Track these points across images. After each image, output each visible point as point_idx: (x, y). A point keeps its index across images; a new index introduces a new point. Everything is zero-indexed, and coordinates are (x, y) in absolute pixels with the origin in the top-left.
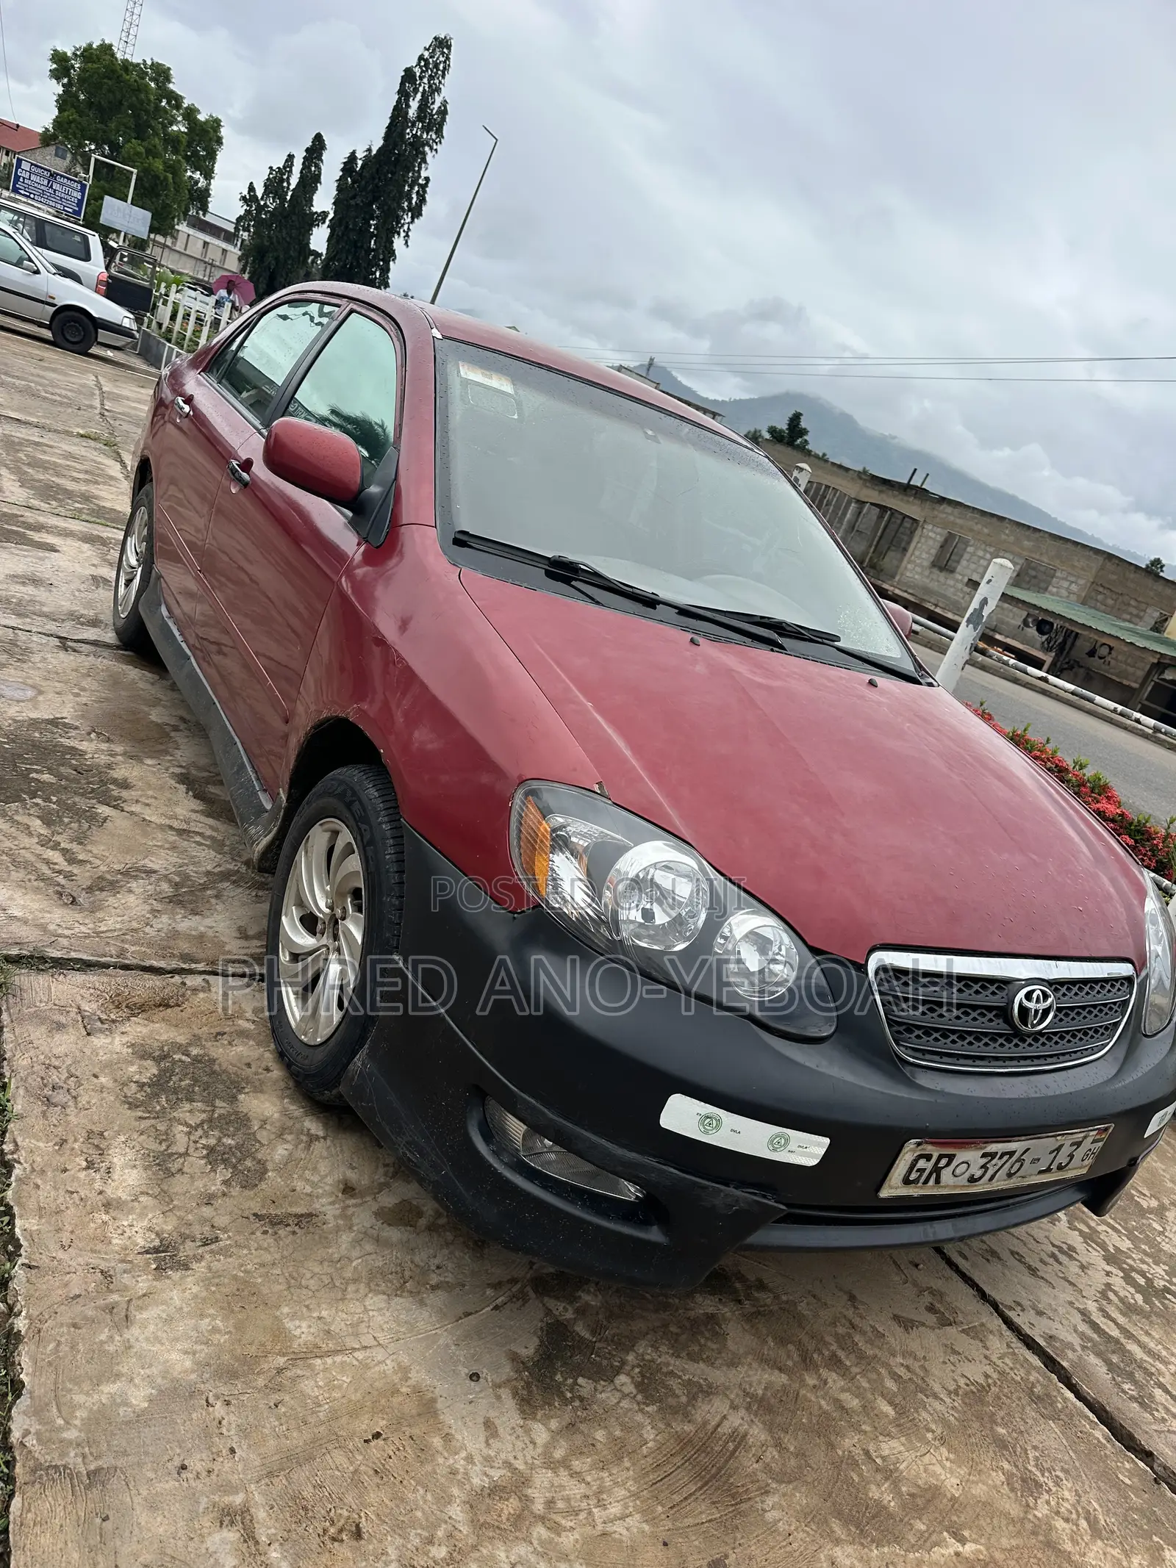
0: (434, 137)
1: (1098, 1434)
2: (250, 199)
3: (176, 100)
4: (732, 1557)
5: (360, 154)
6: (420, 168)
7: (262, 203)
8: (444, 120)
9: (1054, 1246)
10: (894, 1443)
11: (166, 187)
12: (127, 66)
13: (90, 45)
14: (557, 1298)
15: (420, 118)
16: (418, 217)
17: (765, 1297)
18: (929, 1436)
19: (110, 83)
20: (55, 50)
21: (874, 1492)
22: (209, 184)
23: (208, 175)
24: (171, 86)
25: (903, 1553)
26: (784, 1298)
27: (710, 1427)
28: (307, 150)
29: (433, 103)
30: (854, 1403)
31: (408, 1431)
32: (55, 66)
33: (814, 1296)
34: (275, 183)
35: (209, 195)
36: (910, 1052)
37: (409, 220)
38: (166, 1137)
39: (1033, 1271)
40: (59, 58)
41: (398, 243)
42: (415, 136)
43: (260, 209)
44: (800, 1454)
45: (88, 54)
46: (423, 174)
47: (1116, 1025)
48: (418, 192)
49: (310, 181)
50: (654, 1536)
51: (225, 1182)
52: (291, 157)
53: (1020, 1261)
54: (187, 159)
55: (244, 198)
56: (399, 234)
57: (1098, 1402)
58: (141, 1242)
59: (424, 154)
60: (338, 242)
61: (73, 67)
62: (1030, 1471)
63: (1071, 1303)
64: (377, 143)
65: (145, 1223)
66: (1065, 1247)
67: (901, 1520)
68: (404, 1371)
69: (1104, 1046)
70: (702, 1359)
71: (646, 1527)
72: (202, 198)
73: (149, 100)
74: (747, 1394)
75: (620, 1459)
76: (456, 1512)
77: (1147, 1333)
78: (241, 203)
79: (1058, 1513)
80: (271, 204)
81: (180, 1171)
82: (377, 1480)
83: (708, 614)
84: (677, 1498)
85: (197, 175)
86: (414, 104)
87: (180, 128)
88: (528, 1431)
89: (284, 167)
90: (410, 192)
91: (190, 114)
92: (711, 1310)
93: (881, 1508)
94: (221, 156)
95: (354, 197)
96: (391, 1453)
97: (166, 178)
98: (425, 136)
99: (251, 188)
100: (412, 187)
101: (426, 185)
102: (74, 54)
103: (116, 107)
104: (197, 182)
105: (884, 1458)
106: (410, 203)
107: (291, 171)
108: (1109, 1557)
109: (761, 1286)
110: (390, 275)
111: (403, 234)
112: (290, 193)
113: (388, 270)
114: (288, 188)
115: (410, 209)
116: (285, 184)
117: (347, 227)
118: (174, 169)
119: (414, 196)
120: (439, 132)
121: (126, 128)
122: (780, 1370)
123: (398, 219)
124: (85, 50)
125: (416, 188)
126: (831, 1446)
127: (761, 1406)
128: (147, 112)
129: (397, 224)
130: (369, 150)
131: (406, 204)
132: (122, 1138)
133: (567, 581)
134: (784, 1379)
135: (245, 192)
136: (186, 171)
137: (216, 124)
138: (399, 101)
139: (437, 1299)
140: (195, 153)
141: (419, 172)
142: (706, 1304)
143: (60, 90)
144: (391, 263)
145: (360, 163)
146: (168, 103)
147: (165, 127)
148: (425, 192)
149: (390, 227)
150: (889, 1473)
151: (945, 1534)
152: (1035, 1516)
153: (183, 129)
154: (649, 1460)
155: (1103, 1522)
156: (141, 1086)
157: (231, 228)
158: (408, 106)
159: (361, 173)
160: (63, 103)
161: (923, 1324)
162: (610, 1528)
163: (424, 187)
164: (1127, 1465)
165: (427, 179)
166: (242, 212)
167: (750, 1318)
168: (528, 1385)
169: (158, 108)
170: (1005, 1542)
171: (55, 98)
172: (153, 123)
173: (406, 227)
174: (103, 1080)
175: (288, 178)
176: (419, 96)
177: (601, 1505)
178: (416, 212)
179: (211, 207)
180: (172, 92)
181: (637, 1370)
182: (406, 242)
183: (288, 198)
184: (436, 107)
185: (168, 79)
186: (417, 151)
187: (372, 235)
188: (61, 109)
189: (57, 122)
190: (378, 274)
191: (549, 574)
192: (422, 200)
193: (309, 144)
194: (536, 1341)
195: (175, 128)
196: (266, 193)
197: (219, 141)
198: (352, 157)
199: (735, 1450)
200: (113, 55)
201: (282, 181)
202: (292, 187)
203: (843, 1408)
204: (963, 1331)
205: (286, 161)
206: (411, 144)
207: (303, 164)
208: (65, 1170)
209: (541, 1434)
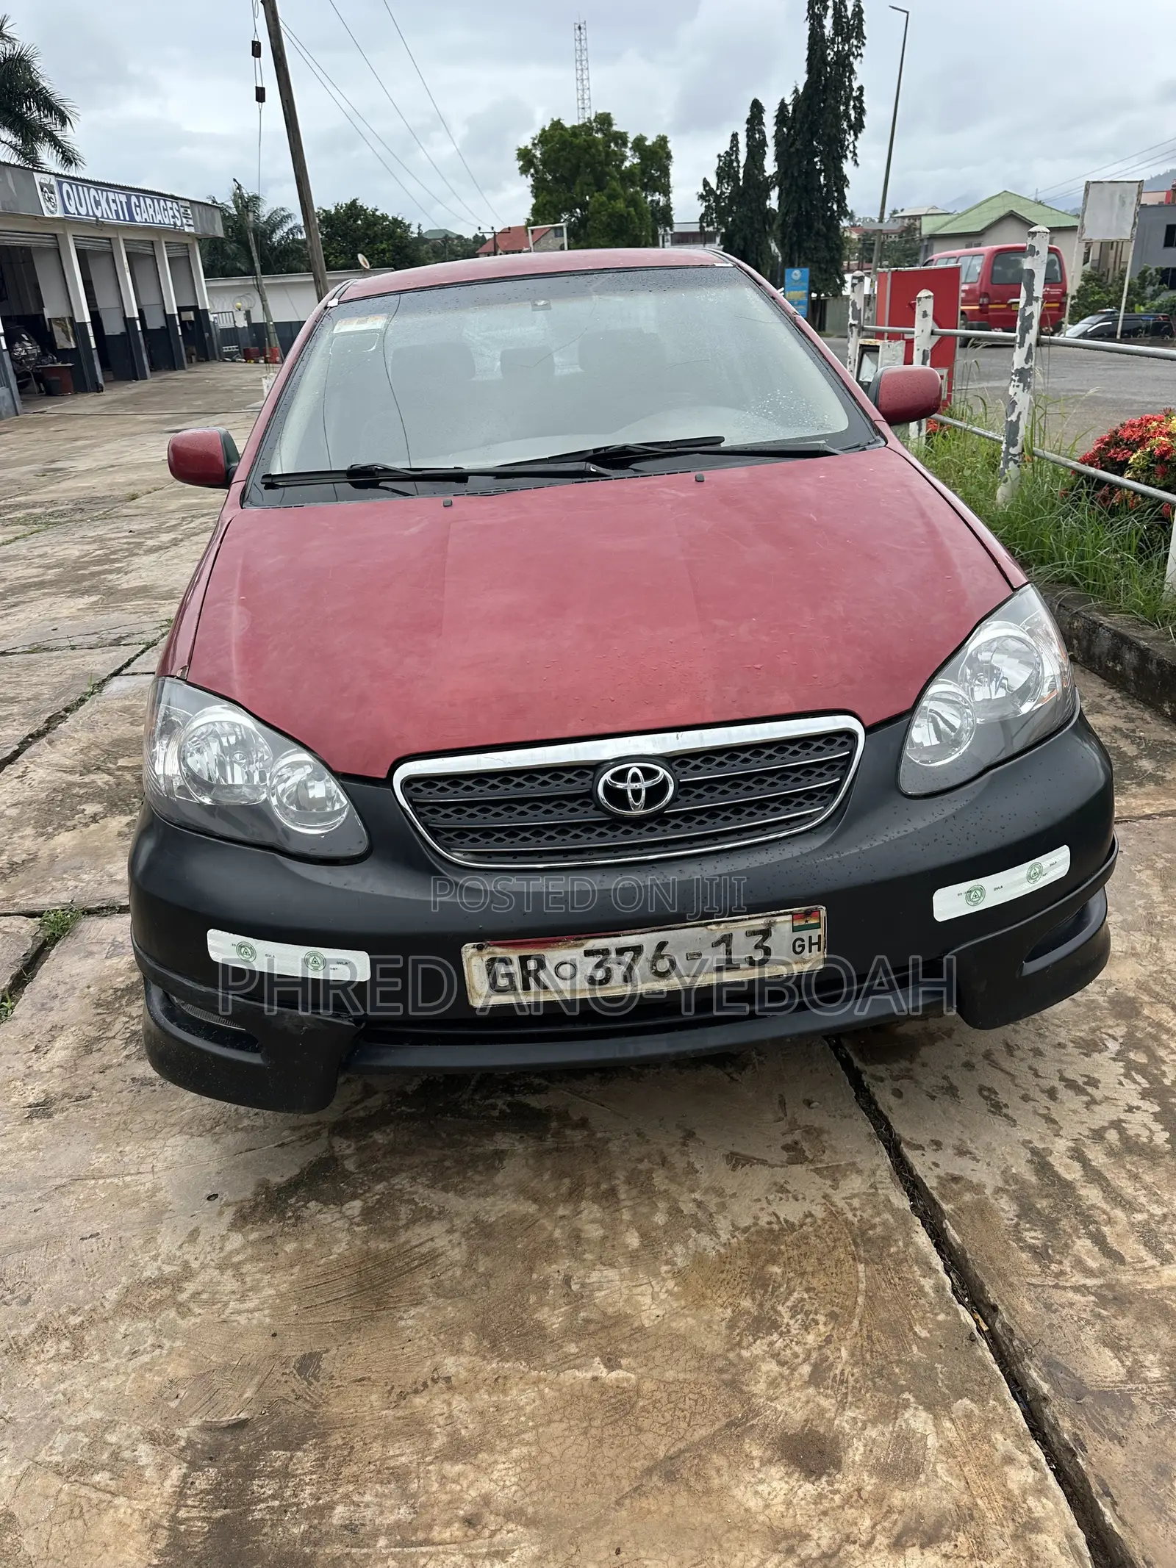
0: (855, 43)
1: (927, 1284)
2: (707, 194)
3: (621, 138)
4: (333, 1352)
5: (789, 100)
6: (850, 81)
7: (718, 192)
8: (861, 20)
9: (1062, 1079)
10: (611, 1273)
11: (633, 222)
12: (575, 131)
13: (543, 130)
14: (347, 1138)
15: (836, 34)
16: (860, 132)
17: (577, 1136)
18: (665, 1268)
19: (564, 153)
20: (519, 149)
21: (543, 1314)
22: (669, 199)
23: (666, 191)
24: (615, 128)
25: (527, 1370)
26: (599, 1135)
27: (408, 1247)
28: (748, 121)
29: (846, 11)
30: (594, 1232)
31: (121, 1233)
32: (521, 163)
33: (639, 1135)
34: (726, 170)
35: (671, 209)
36: (469, 857)
37: (851, 138)
38: (106, 1026)
39: (997, 1108)
40: (525, 155)
41: (847, 167)
42: (838, 52)
43: (717, 199)
44: (489, 1275)
45: (544, 138)
46: (855, 85)
47: (835, 789)
48: (854, 107)
49: (756, 149)
50: (270, 1327)
51: (128, 1057)
52: (735, 136)
53: (986, 1098)
54: (645, 187)
55: (702, 197)
56: (846, 158)
57: (963, 1249)
58: (31, 1100)
59: (851, 65)
60: (788, 195)
61: (534, 156)
62: (776, 1311)
63: (1026, 1143)
64: (801, 79)
65: (44, 1087)
66: (1081, 1081)
67: (553, 1341)
68: (156, 1189)
69: (811, 817)
70: (456, 1191)
71: (268, 1320)
72: (664, 216)
73: (598, 150)
74: (476, 1220)
75: (292, 1266)
76: (112, 1295)
77: (1135, 1177)
78: (700, 202)
79: (775, 1356)
80: (727, 190)
81: (100, 1050)
82: (68, 1266)
83: (518, 469)
84: (319, 1301)
85: (657, 196)
86: (828, 22)
87: (631, 160)
88: (224, 1238)
89: (731, 148)
90: (846, 111)
91: (639, 142)
92: (504, 1147)
93: (540, 1327)
94: (674, 170)
95: (793, 144)
96: (95, 1248)
97: (629, 214)
98: (846, 48)
99: (706, 183)
100: (847, 105)
101: (861, 94)
102: (534, 145)
103: (576, 171)
104: (658, 203)
105: (583, 1285)
106: (850, 120)
107: (738, 149)
108: (811, 1405)
109: (583, 1124)
110: (847, 202)
111: (850, 155)
112: (741, 171)
113: (844, 198)
114: (739, 166)
115: (850, 127)
116: (735, 164)
117: (793, 176)
118: (634, 202)
119: (852, 112)
120: (860, 36)
121: (588, 185)
122: (535, 1201)
123: (842, 141)
124: (541, 136)
125: (852, 103)
126: (531, 1270)
127: (482, 1233)
128: (600, 163)
129: (842, 148)
130: (796, 91)
131: (845, 124)
132: (73, 1029)
133: (375, 485)
134: (532, 1208)
135: (701, 190)
136: (646, 197)
137: (663, 141)
138: (812, 29)
139: (230, 1139)
140: (652, 178)
141: (850, 85)
142: (503, 1141)
143: (530, 181)
144: (846, 190)
145: (790, 108)
146: (616, 144)
147: (618, 167)
148: (861, 102)
149: (836, 153)
150: (576, 1300)
151: (597, 1359)
152: (739, 1356)
153: (636, 161)
154: (320, 1269)
155: (837, 1372)
156: (116, 990)
157: (696, 228)
158: (823, 27)
159: (794, 118)
160: (537, 190)
161: (764, 1162)
162: (234, 1317)
163: (859, 99)
164: (941, 1317)
165: (861, 89)
166: (702, 210)
167: (540, 1155)
168: (257, 1205)
169: (609, 154)
170: (670, 1375)
171: (530, 189)
172: (607, 170)
173: (851, 147)
174: (92, 989)
175: (737, 157)
176: (830, 12)
177: (242, 1299)
178: (858, 127)
179: (675, 219)
180: (617, 132)
181: (378, 1197)
182: (856, 161)
183: (741, 176)
184: (849, 14)
185: (610, 124)
186: (844, 65)
187: (820, 171)
188: (536, 197)
189: (536, 210)
190: (835, 207)
191: (355, 485)
192: (861, 111)
193: (747, 114)
194: (297, 1171)
195: (627, 164)
196: (720, 182)
197: (669, 157)
198: (783, 105)
199: (416, 1267)
200: (563, 128)
201: (732, 161)
202: (742, 164)
203: (578, 1237)
204: (817, 1171)
205: (732, 141)
206: (835, 63)
207: (748, 136)
208: (18, 1053)
209: (236, 1240)
